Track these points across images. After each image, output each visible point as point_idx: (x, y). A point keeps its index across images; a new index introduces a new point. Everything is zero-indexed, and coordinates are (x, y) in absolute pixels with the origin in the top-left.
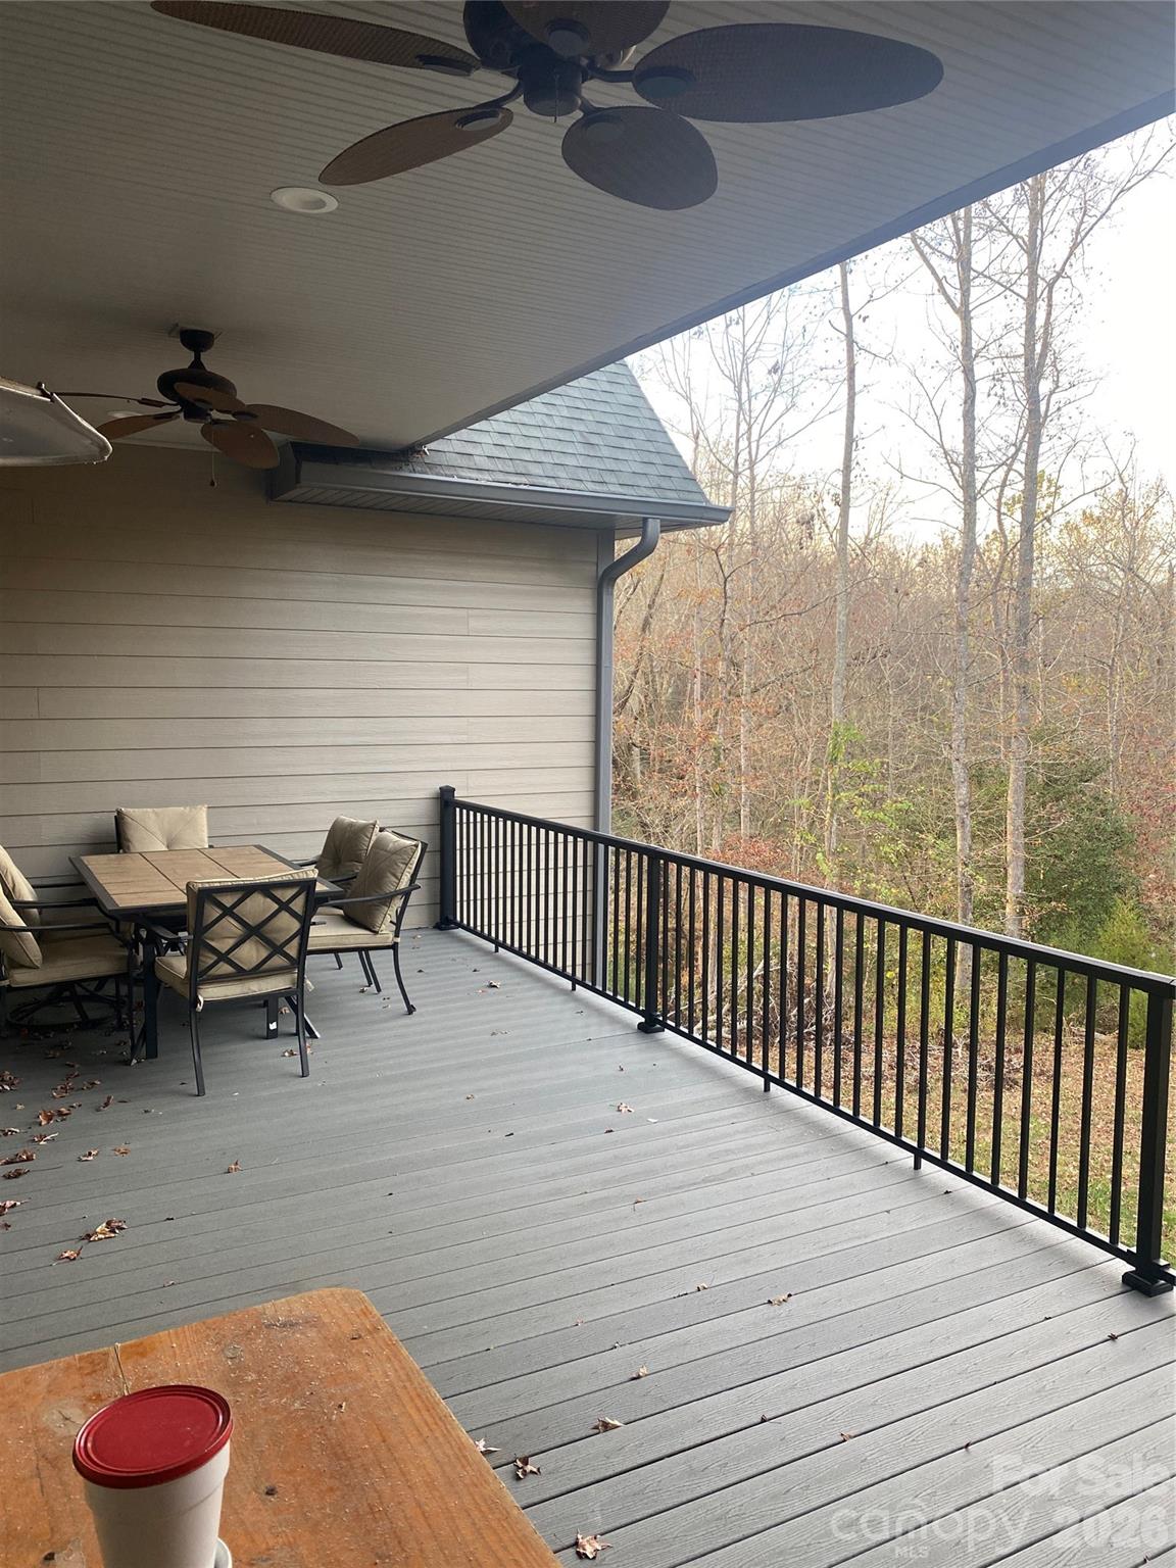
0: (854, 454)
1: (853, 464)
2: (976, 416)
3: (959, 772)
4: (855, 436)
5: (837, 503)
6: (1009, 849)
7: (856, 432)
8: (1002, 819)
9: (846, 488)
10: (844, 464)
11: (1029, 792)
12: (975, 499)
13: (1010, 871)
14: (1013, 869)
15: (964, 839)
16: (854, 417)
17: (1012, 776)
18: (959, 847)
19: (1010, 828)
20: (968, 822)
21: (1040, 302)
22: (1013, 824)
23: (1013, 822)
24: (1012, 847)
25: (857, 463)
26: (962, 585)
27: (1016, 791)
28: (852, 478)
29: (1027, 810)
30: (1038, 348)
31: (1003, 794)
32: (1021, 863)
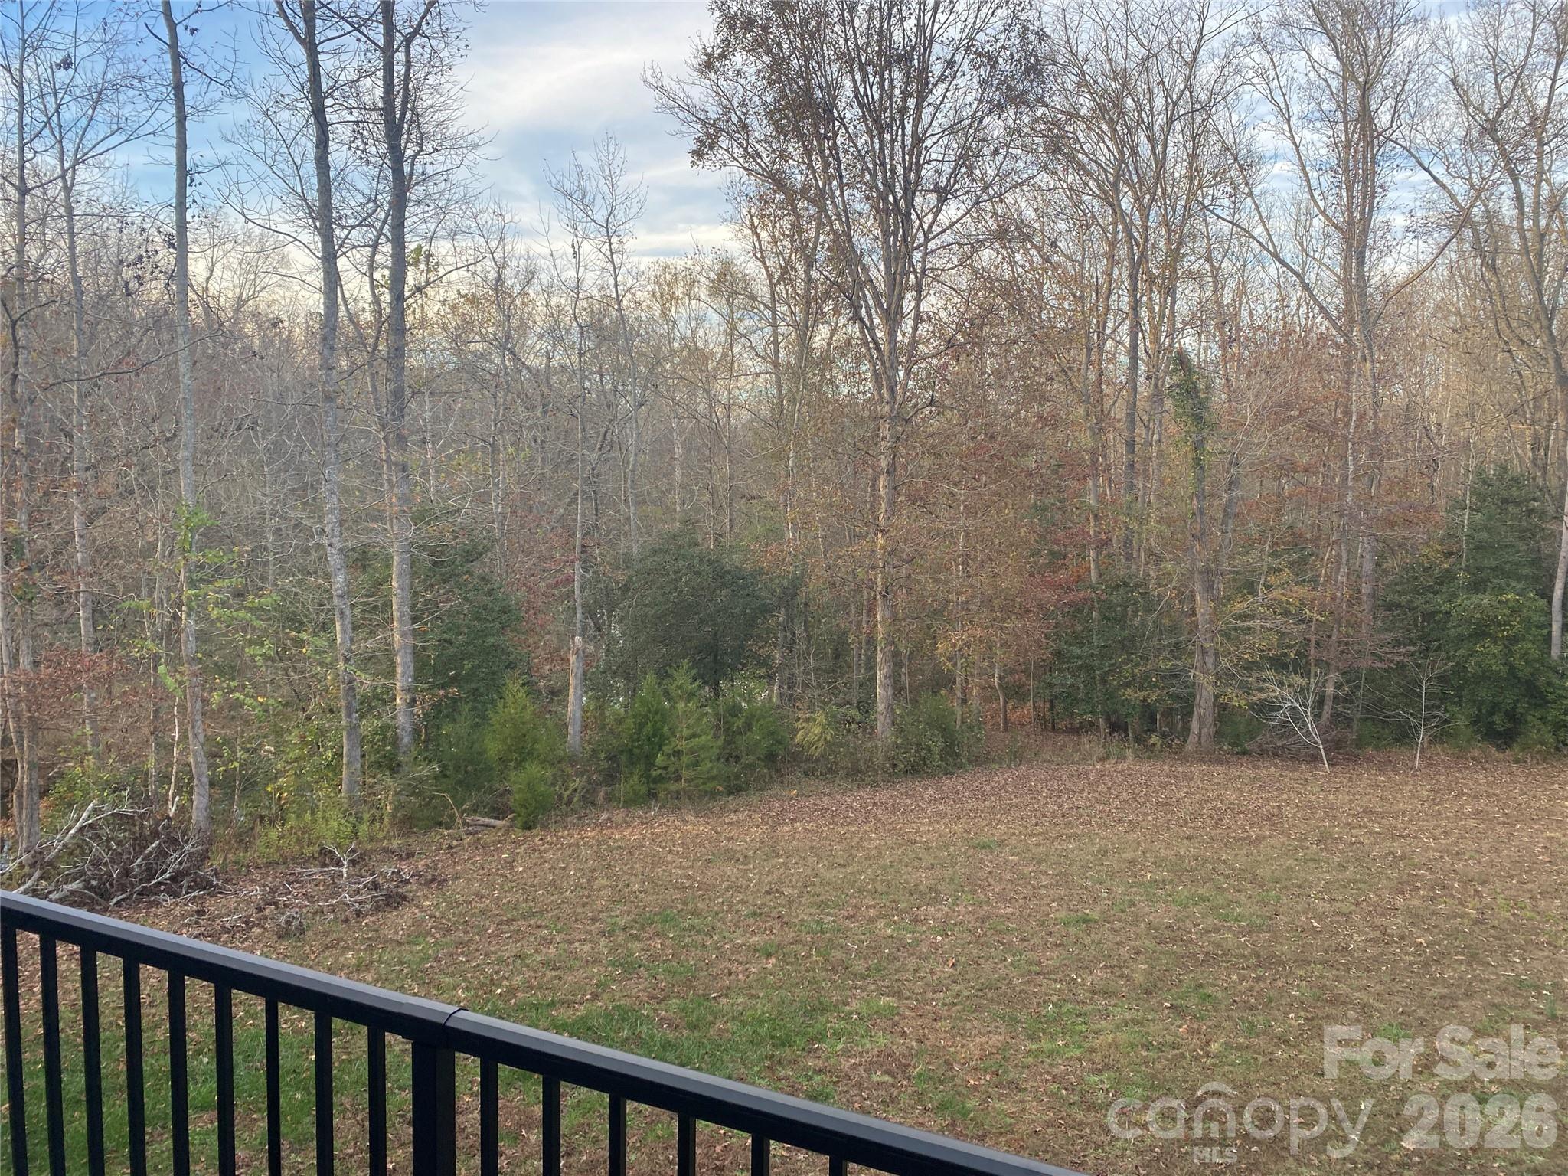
0: (189, 190)
1: (189, 201)
2: (331, 163)
3: (334, 559)
4: (189, 168)
5: (172, 245)
6: (397, 637)
7: (189, 164)
8: (388, 604)
9: (182, 226)
10: (176, 200)
11: (414, 575)
12: (335, 258)
13: (398, 660)
14: (402, 657)
15: (344, 632)
17: (396, 560)
18: (339, 641)
19: (396, 615)
20: (347, 612)
22: (399, 610)
23: (399, 607)
24: (399, 634)
25: (195, 201)
26: (326, 352)
27: (400, 575)
28: (189, 218)
29: (415, 594)
30: (398, 102)
31: (387, 579)
32: (409, 651)
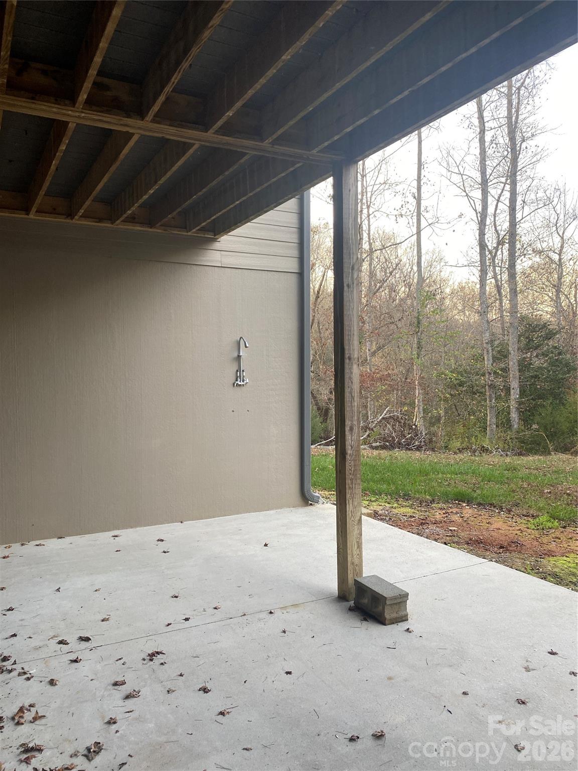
0: (422, 171)
1: (422, 176)
3: (484, 325)
4: (422, 162)
5: (415, 198)
7: (423, 160)
9: (419, 189)
10: (418, 176)
13: (512, 386)
14: (514, 385)
16: (421, 153)
18: (486, 365)
20: (490, 351)
21: (514, 97)
25: (424, 176)
28: (422, 184)
32: (517, 381)
